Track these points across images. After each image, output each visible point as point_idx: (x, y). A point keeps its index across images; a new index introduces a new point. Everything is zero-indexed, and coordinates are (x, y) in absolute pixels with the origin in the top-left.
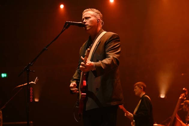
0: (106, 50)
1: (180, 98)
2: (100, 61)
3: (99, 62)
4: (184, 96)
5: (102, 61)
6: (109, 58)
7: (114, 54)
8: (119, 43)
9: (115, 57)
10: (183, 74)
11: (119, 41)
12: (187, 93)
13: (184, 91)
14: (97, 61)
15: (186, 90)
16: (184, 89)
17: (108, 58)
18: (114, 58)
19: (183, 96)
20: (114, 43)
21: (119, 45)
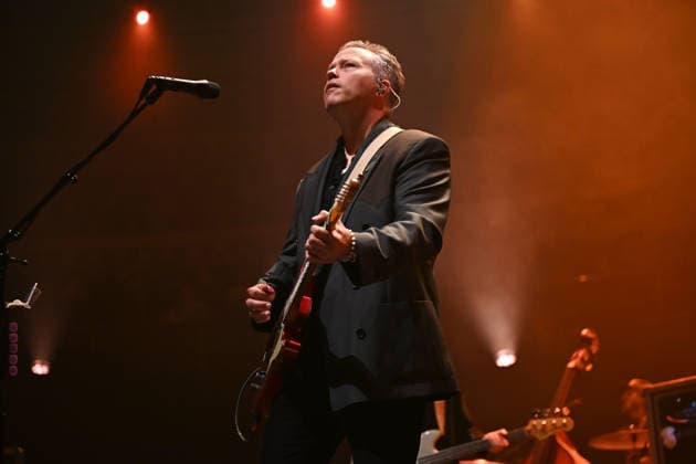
0: (400, 191)
1: (571, 364)
2: (372, 229)
3: (371, 232)
4: (586, 359)
5: (383, 231)
6: (408, 222)
7: (425, 209)
8: (447, 171)
9: (428, 219)
10: (583, 278)
11: (446, 165)
12: (594, 349)
13: (586, 342)
14: (365, 228)
15: (591, 335)
16: (585, 332)
17: (404, 219)
18: (423, 220)
19: (582, 359)
21: (445, 180)
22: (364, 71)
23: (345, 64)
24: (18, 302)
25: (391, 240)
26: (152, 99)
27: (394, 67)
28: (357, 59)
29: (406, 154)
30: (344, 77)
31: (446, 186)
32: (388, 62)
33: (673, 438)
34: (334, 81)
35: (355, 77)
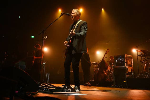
23: (73, 14)
25: (80, 34)
26: (62, 15)
28: (74, 13)
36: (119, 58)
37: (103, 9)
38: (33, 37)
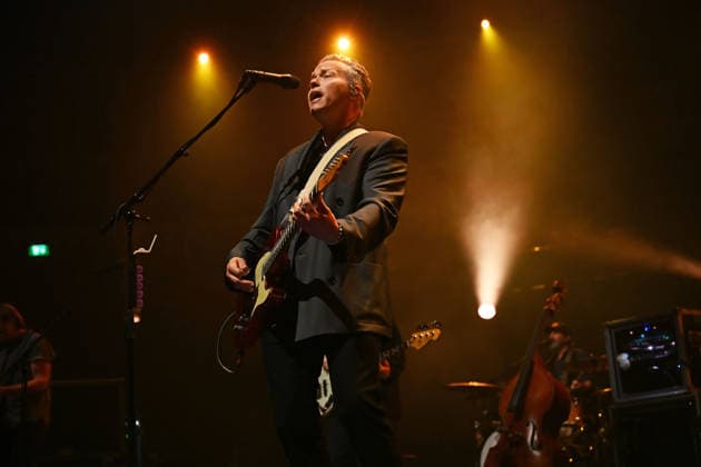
8: (405, 165)
10: (537, 249)
11: (405, 160)
20: (393, 162)
21: (402, 179)
22: (338, 80)
24: (142, 250)
27: (363, 75)
29: (374, 149)
30: (324, 85)
31: (403, 183)
32: (359, 72)
33: (627, 362)
34: (316, 89)
35: (333, 84)
36: (637, 335)
37: (485, 24)
38: (38, 250)
